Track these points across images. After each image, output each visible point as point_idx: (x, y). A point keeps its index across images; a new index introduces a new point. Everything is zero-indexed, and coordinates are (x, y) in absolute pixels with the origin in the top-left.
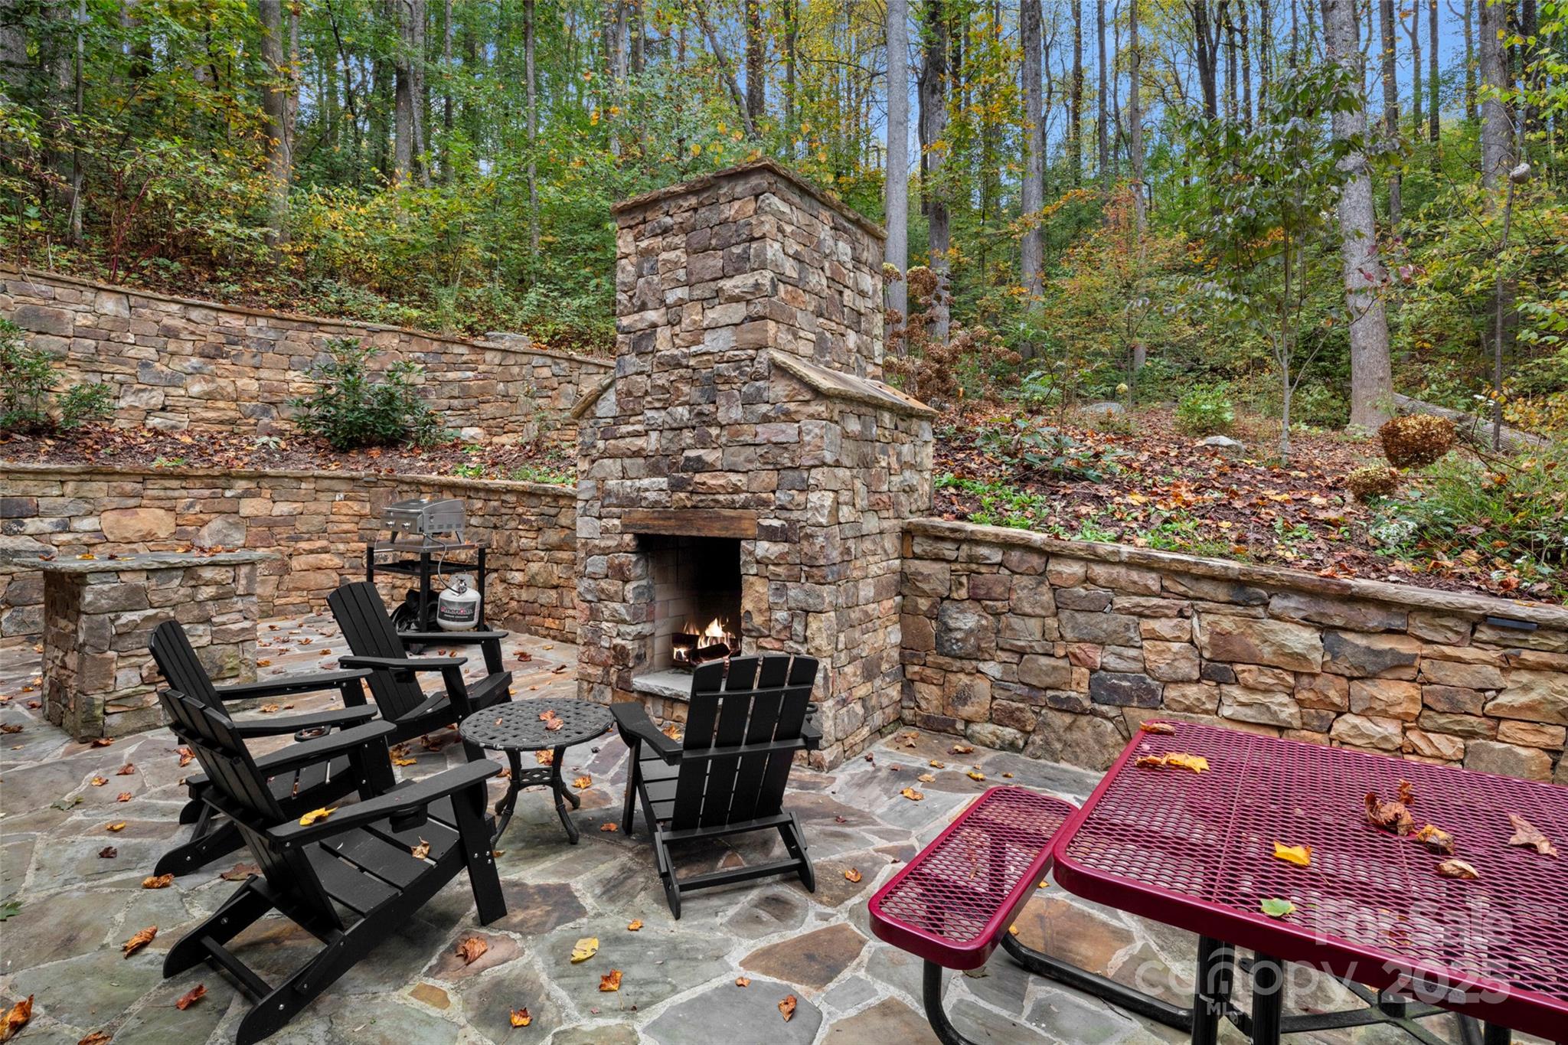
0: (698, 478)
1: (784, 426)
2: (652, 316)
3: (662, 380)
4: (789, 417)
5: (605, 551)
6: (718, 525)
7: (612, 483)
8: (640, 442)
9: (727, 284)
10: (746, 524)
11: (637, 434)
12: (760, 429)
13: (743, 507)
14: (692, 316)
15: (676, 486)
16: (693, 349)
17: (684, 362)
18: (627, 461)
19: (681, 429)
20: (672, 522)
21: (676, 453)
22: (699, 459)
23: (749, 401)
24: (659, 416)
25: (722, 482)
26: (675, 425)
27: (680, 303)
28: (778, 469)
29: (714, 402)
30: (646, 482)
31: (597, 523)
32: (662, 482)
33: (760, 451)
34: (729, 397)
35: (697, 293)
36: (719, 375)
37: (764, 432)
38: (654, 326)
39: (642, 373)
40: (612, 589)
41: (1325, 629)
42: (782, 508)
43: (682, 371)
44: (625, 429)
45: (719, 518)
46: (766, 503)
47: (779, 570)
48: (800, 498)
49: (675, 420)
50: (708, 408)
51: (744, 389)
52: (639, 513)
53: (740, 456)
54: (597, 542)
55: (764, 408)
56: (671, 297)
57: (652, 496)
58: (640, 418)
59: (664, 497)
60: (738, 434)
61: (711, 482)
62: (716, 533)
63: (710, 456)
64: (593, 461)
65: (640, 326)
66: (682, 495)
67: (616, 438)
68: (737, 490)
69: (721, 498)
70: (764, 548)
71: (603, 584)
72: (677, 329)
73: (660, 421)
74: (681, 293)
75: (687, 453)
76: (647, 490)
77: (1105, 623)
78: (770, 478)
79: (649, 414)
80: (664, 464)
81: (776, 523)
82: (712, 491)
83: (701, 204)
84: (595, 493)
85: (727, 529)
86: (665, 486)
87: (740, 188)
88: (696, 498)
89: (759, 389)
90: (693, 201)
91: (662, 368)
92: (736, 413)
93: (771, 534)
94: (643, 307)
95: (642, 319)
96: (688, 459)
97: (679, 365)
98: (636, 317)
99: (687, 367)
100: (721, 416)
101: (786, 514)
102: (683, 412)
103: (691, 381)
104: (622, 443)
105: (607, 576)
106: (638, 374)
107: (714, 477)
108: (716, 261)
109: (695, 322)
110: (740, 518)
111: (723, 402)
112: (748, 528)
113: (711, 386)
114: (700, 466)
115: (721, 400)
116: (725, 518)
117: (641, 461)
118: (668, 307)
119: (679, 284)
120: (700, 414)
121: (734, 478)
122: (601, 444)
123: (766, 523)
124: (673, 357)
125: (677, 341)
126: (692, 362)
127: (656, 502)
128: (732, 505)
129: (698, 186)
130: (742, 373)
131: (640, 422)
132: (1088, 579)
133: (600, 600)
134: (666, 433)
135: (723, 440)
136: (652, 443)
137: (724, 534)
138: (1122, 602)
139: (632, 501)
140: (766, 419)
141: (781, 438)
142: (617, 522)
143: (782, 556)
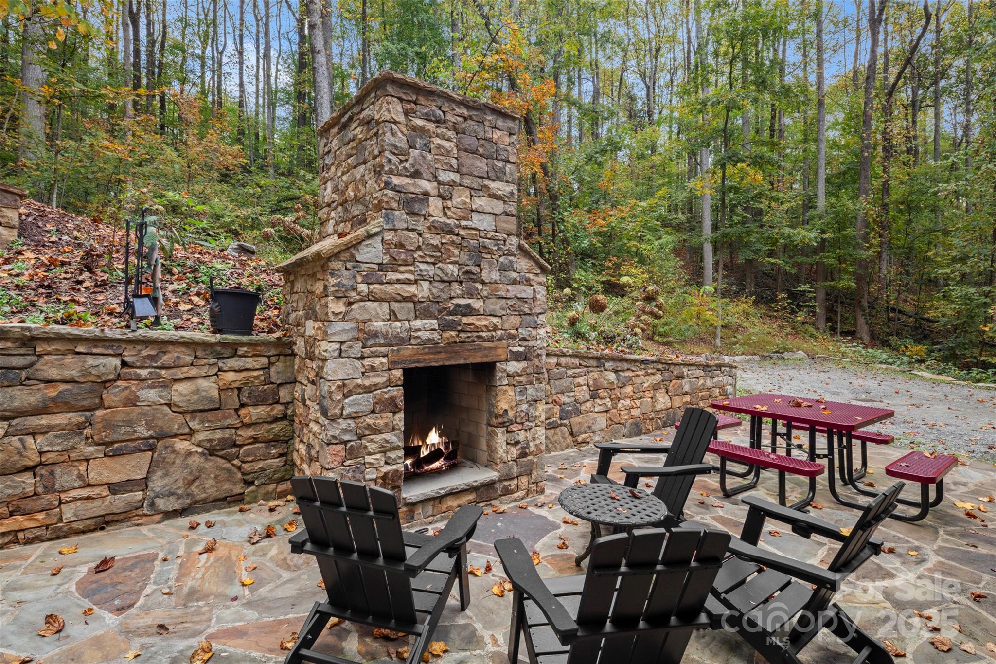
0: (465, 320)
1: (525, 288)
2: (427, 185)
3: (436, 241)
4: (528, 282)
5: (368, 390)
6: (480, 354)
7: (378, 325)
8: (412, 289)
9: (493, 185)
10: (500, 351)
11: (408, 282)
12: (510, 288)
13: (500, 340)
14: (460, 198)
15: (444, 327)
16: (463, 223)
17: (456, 231)
18: (395, 306)
19: (450, 282)
20: (443, 355)
21: (445, 300)
22: (468, 306)
23: (503, 269)
24: (431, 270)
25: (485, 323)
26: (446, 278)
27: (452, 184)
28: (522, 314)
29: (479, 266)
30: (418, 323)
31: (358, 363)
32: (434, 323)
33: (510, 302)
34: (490, 264)
35: (467, 181)
36: (485, 247)
37: (514, 290)
38: (426, 194)
39: (413, 230)
40: (381, 422)
42: (524, 339)
43: (455, 238)
44: (392, 276)
45: (481, 349)
46: (513, 337)
47: (522, 379)
48: (534, 332)
49: (446, 275)
50: (475, 269)
51: (501, 260)
52: (408, 351)
53: (497, 306)
54: (359, 381)
55: (514, 275)
56: (444, 177)
57: (424, 335)
58: (411, 268)
59: (436, 336)
60: (496, 290)
61: (477, 323)
62: (479, 360)
63: (477, 304)
64: (350, 304)
65: (412, 189)
66: (453, 333)
67: (382, 283)
68: (495, 328)
69: (484, 334)
70: (514, 366)
71: (369, 420)
72: (449, 203)
73: (431, 273)
74: (454, 177)
75: (456, 301)
76: (419, 330)
77: (566, 382)
78: (515, 320)
79: (423, 266)
80: (434, 308)
81: (521, 349)
82: (477, 329)
83: (471, 118)
84: (355, 334)
85: (487, 356)
86: (436, 327)
87: (500, 123)
88: (463, 335)
89: (511, 262)
90: (465, 112)
91: (433, 230)
92: (495, 276)
93: (517, 357)
94: (416, 174)
95: (415, 185)
96: (458, 306)
97: (451, 232)
98: (408, 180)
99: (458, 235)
100: (485, 275)
101: (525, 343)
102: (452, 269)
103: (460, 246)
104: (389, 288)
105: (373, 412)
106: (407, 229)
107: (479, 319)
108: (482, 165)
109: (465, 203)
110: (496, 348)
111: (487, 266)
112: (502, 354)
113: (478, 253)
114: (469, 311)
115: (484, 265)
116: (485, 348)
117: (411, 305)
118: (439, 183)
119: (451, 169)
120: (467, 272)
121: (495, 320)
122: (363, 288)
123: (515, 349)
124: (446, 224)
125: (449, 213)
126: (462, 232)
127: (429, 340)
128: (491, 340)
129: (471, 104)
130: (499, 249)
131: (410, 272)
132: (558, 364)
133: (360, 438)
134: (436, 284)
135: (485, 293)
136: (423, 291)
137: (485, 360)
138: (570, 372)
139: (401, 341)
140: (514, 282)
141: (523, 295)
142: (384, 360)
143: (524, 369)
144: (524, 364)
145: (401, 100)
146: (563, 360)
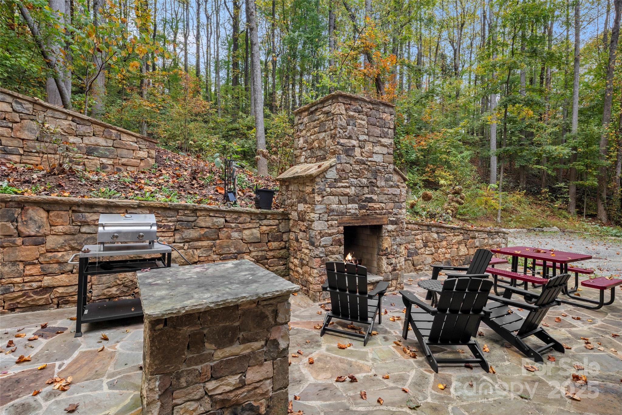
0: (370, 205)
1: (396, 189)
2: (354, 142)
3: (357, 168)
4: (398, 187)
5: (330, 235)
6: (375, 221)
7: (334, 206)
8: (348, 190)
9: (383, 140)
10: (384, 220)
11: (346, 187)
12: (389, 189)
13: (384, 214)
14: (368, 147)
15: (361, 208)
16: (370, 159)
17: (366, 163)
18: (341, 198)
19: (363, 187)
20: (360, 221)
21: (361, 195)
22: (371, 198)
23: (387, 180)
24: (355, 181)
25: (378, 206)
26: (362, 185)
27: (365, 141)
28: (395, 202)
29: (376, 179)
30: (350, 206)
31: (326, 223)
32: (356, 206)
33: (389, 196)
34: (381, 178)
35: (371, 139)
36: (379, 170)
37: (391, 191)
38: (354, 146)
39: (348, 163)
40: (335, 250)
41: (437, 233)
42: (396, 214)
43: (366, 166)
44: (340, 184)
45: (376, 218)
46: (390, 213)
47: (394, 233)
48: (400, 211)
49: (362, 183)
50: (374, 181)
51: (386, 176)
52: (346, 218)
53: (384, 198)
54: (327, 231)
55: (392, 183)
56: (362, 138)
57: (353, 211)
58: (347, 181)
59: (357, 212)
60: (383, 190)
61: (375, 206)
62: (375, 224)
63: (375, 197)
64: (323, 197)
65: (348, 144)
66: (365, 211)
67: (335, 188)
68: (383, 209)
69: (377, 211)
70: (390, 227)
71: (330, 248)
72: (363, 150)
73: (356, 183)
74: (366, 137)
75: (366, 196)
76: (350, 209)
77: (411, 238)
78: (391, 205)
79: (352, 180)
80: (356, 199)
81: (394, 219)
82: (375, 209)
83: (373, 109)
84: (325, 210)
85: (379, 222)
86: (357, 208)
87: (386, 110)
88: (369, 212)
89: (390, 177)
90: (371, 106)
91: (357, 163)
92: (383, 184)
93: (392, 223)
94: (350, 138)
95: (349, 142)
96: (366, 198)
97: (364, 164)
98: (346, 141)
99: (367, 165)
100: (378, 184)
101: (396, 216)
102: (364, 181)
103: (368, 170)
104: (338, 190)
105: (332, 245)
106: (346, 163)
107: (375, 204)
108: (378, 131)
109: (370, 150)
110: (382, 218)
111: (379, 179)
112: (385, 221)
113: (376, 173)
114: (371, 200)
115: (378, 178)
116: (378, 218)
117: (347, 198)
118: (360, 141)
119: (365, 134)
120: (371, 182)
121: (383, 205)
122: (328, 190)
123: (391, 219)
124: (362, 160)
125: (363, 155)
126: (369, 163)
127: (354, 214)
128: (381, 214)
129: (374, 102)
130: (385, 171)
131: (347, 182)
132: (407, 228)
133: (327, 256)
134: (357, 188)
135: (378, 192)
136: (352, 191)
137: (378, 224)
138: (413, 232)
139: (343, 214)
140: (392, 187)
141: (396, 193)
142: (336, 222)
143: (395, 229)
144: (395, 226)
145: (344, 103)
146: (409, 226)
